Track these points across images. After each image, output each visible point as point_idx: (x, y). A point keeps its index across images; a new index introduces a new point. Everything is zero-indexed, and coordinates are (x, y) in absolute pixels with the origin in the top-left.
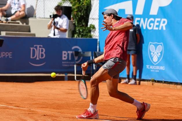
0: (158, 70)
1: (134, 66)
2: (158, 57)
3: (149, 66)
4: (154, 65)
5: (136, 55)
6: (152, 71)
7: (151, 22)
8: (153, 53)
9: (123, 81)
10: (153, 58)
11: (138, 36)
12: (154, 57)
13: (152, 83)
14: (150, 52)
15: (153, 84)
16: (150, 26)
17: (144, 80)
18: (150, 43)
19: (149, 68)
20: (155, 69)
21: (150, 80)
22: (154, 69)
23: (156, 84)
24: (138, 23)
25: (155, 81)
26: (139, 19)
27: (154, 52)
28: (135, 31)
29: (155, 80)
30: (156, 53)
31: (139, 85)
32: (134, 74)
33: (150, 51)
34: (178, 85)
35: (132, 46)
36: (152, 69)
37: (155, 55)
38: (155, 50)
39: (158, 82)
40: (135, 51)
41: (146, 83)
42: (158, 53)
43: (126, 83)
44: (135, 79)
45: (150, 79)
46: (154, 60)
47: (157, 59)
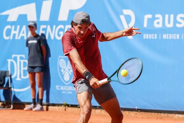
0: (71, 91)
1: (39, 87)
2: (70, 75)
3: (59, 86)
4: (66, 85)
5: (42, 73)
6: (63, 92)
7: (60, 30)
8: (64, 70)
9: (27, 107)
10: (64, 77)
11: (44, 49)
12: (65, 74)
13: (64, 108)
14: (60, 69)
15: (65, 110)
16: (59, 35)
17: (54, 105)
18: (60, 56)
19: (59, 89)
20: (67, 90)
21: (61, 105)
22: (65, 90)
23: (69, 109)
24: (44, 32)
25: (68, 105)
26: (45, 27)
27: (64, 68)
28: (39, 42)
29: (68, 103)
30: (67, 69)
31: (47, 112)
32: (40, 98)
33: (60, 67)
34: (97, 109)
35: (36, 61)
36: (63, 91)
37: (67, 72)
38: (66, 66)
39: (72, 106)
40: (40, 68)
41: (56, 108)
42: (69, 70)
43: (31, 109)
44: (42, 104)
45: (61, 103)
46: (65, 79)
47: (69, 77)
